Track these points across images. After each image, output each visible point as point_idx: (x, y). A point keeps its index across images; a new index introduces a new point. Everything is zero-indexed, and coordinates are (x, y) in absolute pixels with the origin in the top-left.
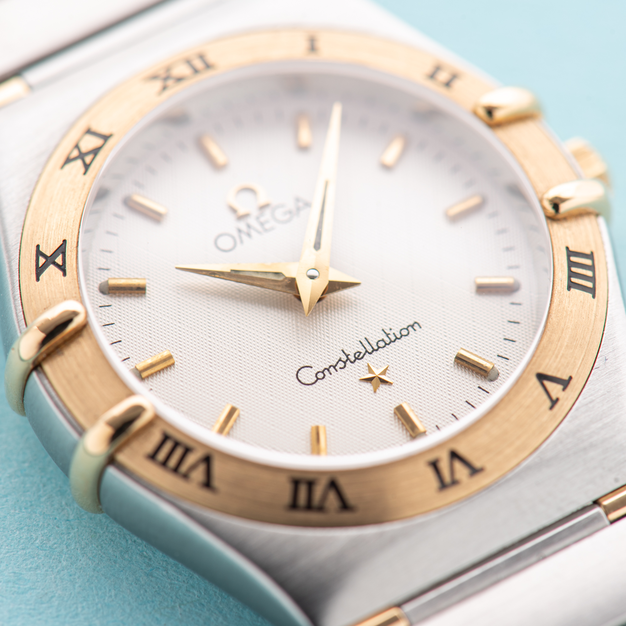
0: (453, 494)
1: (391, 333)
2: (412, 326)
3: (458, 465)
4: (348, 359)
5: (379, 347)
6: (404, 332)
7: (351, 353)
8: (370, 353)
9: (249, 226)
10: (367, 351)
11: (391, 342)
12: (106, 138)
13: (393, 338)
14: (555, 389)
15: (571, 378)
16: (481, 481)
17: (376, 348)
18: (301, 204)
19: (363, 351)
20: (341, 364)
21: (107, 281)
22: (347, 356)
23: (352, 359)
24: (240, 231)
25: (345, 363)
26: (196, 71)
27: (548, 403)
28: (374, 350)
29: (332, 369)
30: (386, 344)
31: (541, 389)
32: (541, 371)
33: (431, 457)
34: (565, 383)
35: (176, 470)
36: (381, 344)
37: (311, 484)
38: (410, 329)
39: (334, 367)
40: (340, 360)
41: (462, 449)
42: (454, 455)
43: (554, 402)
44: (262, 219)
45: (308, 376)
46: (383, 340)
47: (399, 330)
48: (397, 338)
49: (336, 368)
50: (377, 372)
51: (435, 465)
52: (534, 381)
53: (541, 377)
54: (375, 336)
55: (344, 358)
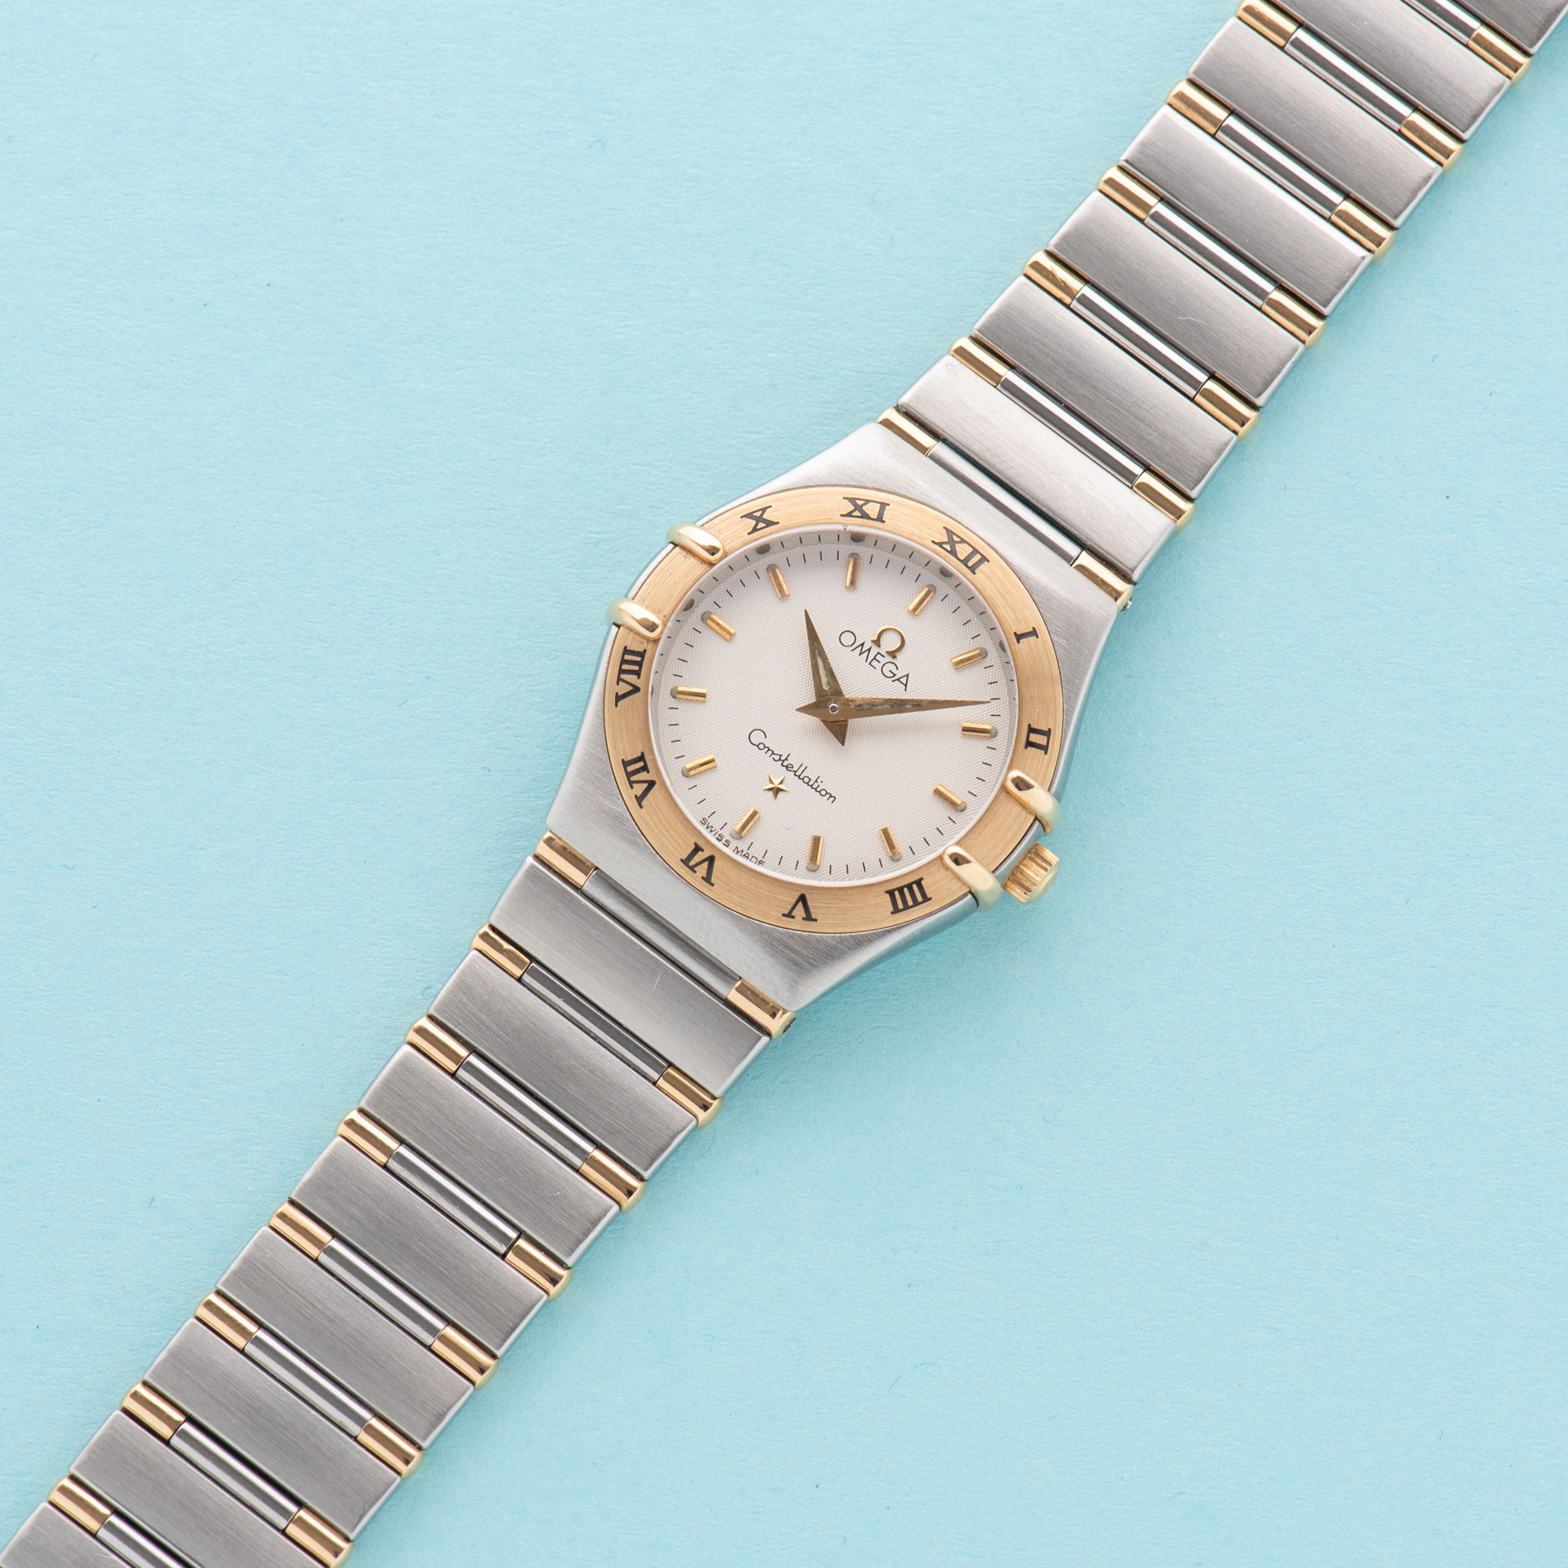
0: (684, 871)
1: (819, 783)
2: (831, 796)
3: (705, 865)
4: (784, 761)
5: (803, 779)
6: (823, 793)
7: (790, 761)
8: (795, 775)
9: (869, 650)
10: (796, 772)
11: (811, 786)
12: (880, 519)
13: (815, 786)
14: (799, 911)
15: (816, 920)
16: (704, 887)
17: (801, 777)
18: (904, 680)
19: (795, 769)
20: (777, 758)
21: (778, 567)
22: (786, 759)
23: (785, 763)
24: (862, 645)
25: (780, 759)
26: (965, 562)
27: (786, 912)
28: (799, 777)
29: (770, 752)
30: (808, 783)
31: (794, 901)
32: (807, 896)
33: (701, 844)
34: (809, 917)
35: (621, 671)
36: (806, 780)
37: (645, 768)
38: (828, 796)
39: (773, 753)
40: (781, 756)
41: (717, 864)
42: (711, 860)
43: (789, 915)
44: (879, 657)
45: (757, 738)
46: (810, 780)
47: (824, 788)
48: (816, 789)
49: (773, 756)
50: (776, 782)
51: (697, 849)
52: (797, 895)
53: (802, 899)
54: (811, 774)
55: (782, 758)
